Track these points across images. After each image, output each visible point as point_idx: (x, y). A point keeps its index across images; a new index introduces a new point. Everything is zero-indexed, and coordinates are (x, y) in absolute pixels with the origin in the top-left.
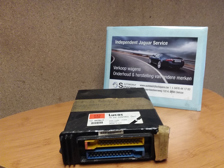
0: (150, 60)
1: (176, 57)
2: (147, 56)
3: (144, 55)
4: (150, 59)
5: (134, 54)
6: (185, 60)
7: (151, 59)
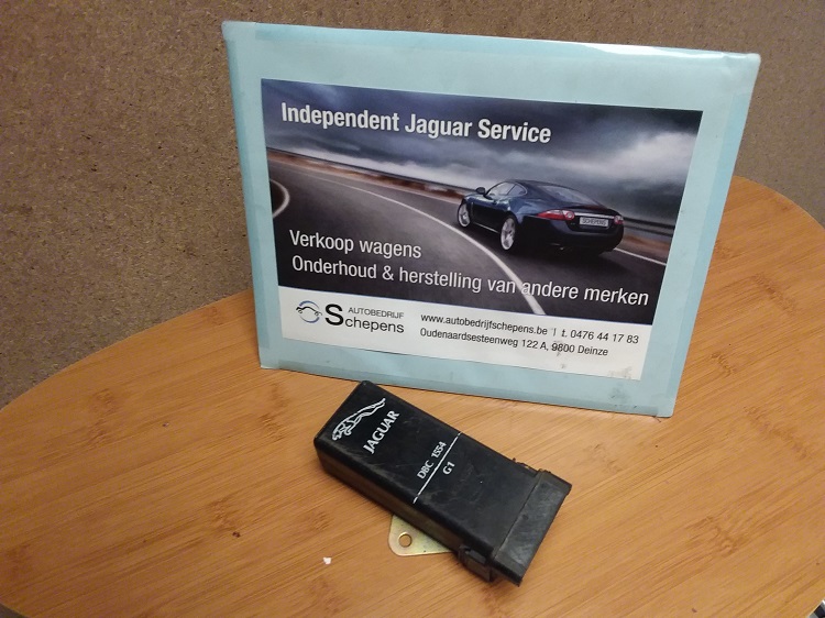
0: (464, 210)
1: (585, 200)
2: (451, 192)
3: (436, 188)
4: (465, 206)
5: (385, 177)
6: (625, 219)
7: (468, 209)
